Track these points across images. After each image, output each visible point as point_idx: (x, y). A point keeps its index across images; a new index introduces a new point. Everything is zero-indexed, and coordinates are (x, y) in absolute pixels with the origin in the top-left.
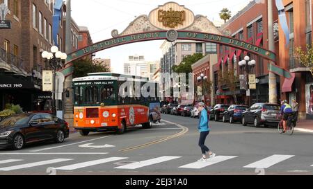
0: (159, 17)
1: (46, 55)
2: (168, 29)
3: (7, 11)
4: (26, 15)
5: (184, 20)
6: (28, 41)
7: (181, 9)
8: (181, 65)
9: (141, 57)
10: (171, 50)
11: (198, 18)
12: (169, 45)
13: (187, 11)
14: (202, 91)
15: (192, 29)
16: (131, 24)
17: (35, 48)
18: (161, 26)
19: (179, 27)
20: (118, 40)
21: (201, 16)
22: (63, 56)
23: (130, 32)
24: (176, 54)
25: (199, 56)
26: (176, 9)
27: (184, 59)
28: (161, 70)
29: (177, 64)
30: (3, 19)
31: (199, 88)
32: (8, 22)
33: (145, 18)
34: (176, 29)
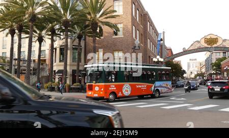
0: (205, 41)
1: (155, 60)
2: (209, 46)
3: (139, 42)
4: (146, 44)
5: (217, 42)
6: (147, 55)
7: (216, 37)
8: (215, 63)
9: (195, 59)
10: (210, 56)
11: (225, 40)
12: (209, 53)
13: (219, 38)
14: (227, 75)
15: (221, 46)
16: (192, 45)
17: (149, 57)
18: (206, 45)
19: (215, 45)
20: (185, 52)
21: (226, 40)
22: (162, 60)
23: (191, 48)
24: (213, 57)
25: (225, 58)
26: (213, 37)
27: (217, 60)
28: (205, 65)
29: (213, 62)
30: (137, 45)
31: (225, 73)
32: (139, 47)
33: (198, 42)
34: (213, 46)
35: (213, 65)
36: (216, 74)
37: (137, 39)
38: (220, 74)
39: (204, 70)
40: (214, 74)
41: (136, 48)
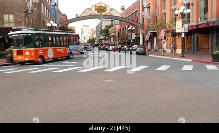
0: (96, 9)
1: (48, 25)
2: (99, 14)
3: (31, 6)
4: (39, 8)
5: (106, 10)
6: (41, 19)
7: (105, 6)
8: (105, 30)
9: (88, 26)
10: (101, 23)
11: (112, 9)
12: (100, 21)
13: (107, 7)
15: (109, 14)
16: (84, 12)
17: (44, 22)
18: (96, 13)
19: (104, 13)
20: (78, 18)
22: (55, 25)
23: (83, 15)
24: (103, 25)
25: (112, 26)
26: (103, 5)
27: (106, 27)
28: (97, 31)
29: (103, 29)
30: (30, 9)
31: (112, 39)
32: (32, 11)
33: (90, 9)
34: (102, 14)
35: (103, 31)
36: (105, 39)
37: (29, 2)
38: (108, 40)
39: (95, 36)
40: (103, 39)
41: (29, 12)
